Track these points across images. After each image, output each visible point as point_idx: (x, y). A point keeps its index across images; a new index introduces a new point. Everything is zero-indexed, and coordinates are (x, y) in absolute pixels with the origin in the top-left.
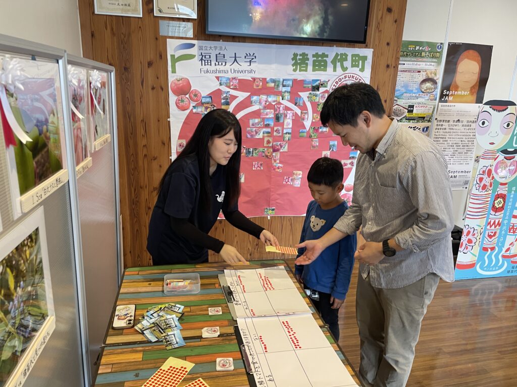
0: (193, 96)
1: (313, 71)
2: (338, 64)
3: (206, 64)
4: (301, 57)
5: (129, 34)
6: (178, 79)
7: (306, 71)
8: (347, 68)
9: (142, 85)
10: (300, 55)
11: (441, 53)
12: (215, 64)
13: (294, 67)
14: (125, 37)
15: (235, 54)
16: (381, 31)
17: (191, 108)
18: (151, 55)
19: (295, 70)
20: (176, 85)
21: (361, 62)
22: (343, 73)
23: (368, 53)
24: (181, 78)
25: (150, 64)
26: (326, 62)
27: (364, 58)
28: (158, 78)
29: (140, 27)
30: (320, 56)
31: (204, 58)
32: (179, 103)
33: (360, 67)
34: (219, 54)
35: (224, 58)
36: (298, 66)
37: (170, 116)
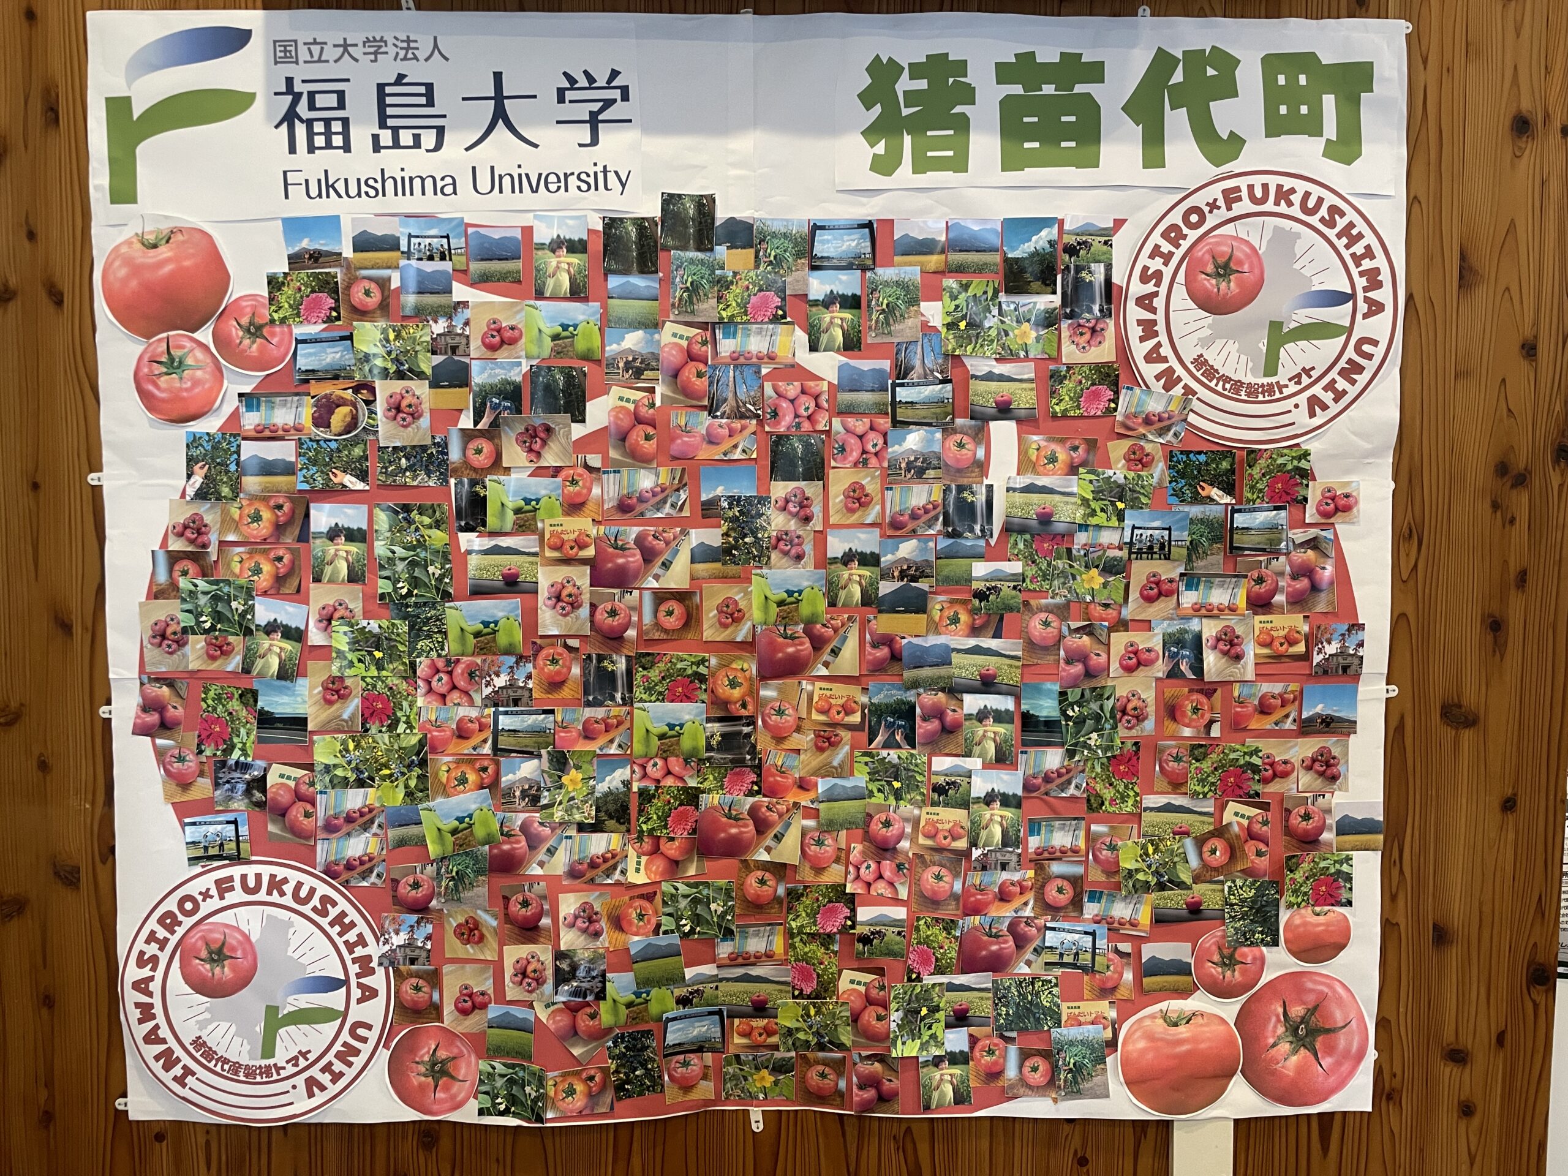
0: (237, 333)
1: (1006, 167)
2: (1177, 120)
3: (320, 141)
4: (922, 84)
6: (151, 238)
7: (960, 164)
8: (1236, 143)
10: (916, 71)
12: (376, 138)
13: (880, 148)
15: (498, 77)
17: (228, 403)
19: (884, 166)
20: (136, 269)
21: (1329, 101)
22: (1215, 171)
23: (1378, 43)
24: (165, 226)
26: (1090, 111)
27: (1353, 80)
28: (31, 236)
30: (1048, 72)
31: (302, 108)
32: (151, 379)
33: (1330, 129)
34: (400, 80)
35: (430, 103)
36: (907, 139)
37: (107, 455)
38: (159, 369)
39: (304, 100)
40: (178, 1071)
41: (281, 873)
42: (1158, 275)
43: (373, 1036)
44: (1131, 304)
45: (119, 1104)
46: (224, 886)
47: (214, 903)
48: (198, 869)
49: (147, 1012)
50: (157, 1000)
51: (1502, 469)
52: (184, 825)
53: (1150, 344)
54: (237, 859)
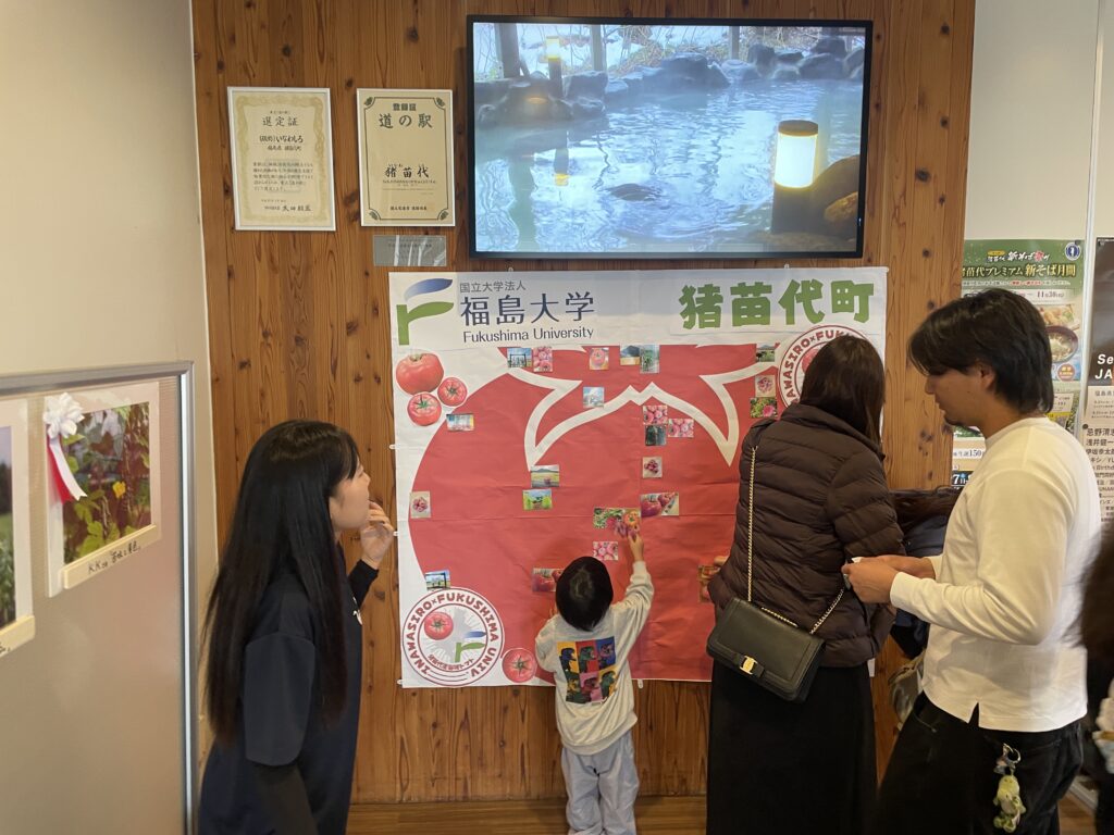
0: (446, 392)
1: (734, 325)
2: (799, 307)
3: (477, 321)
4: (703, 295)
5: (308, 268)
6: (414, 358)
7: (717, 324)
8: (821, 316)
9: (334, 373)
10: (701, 290)
11: (1079, 265)
12: (498, 319)
13: (687, 319)
14: (298, 274)
15: (544, 295)
16: (905, 224)
17: (443, 418)
18: (353, 308)
20: (409, 369)
21: (856, 299)
22: (813, 325)
23: (875, 276)
24: (420, 353)
25: (351, 328)
26: (766, 302)
27: (866, 291)
28: (368, 357)
29: (331, 252)
30: (750, 289)
31: (471, 309)
32: (414, 410)
33: (857, 310)
34: (507, 297)
35: (519, 305)
36: (697, 316)
37: (397, 438)
38: (417, 406)
39: (472, 306)
40: (423, 668)
41: (461, 593)
42: (792, 364)
43: (496, 653)
44: (782, 375)
45: (399, 682)
46: (440, 598)
47: (437, 605)
48: (430, 592)
49: (412, 646)
50: (416, 641)
51: (923, 434)
52: (425, 576)
53: (789, 390)
54: (445, 588)
